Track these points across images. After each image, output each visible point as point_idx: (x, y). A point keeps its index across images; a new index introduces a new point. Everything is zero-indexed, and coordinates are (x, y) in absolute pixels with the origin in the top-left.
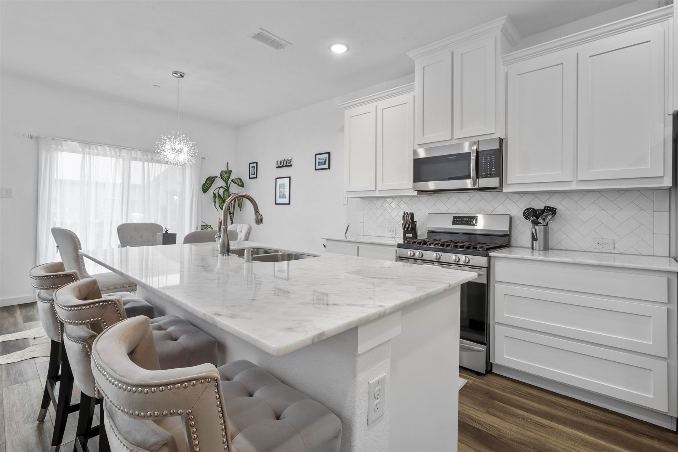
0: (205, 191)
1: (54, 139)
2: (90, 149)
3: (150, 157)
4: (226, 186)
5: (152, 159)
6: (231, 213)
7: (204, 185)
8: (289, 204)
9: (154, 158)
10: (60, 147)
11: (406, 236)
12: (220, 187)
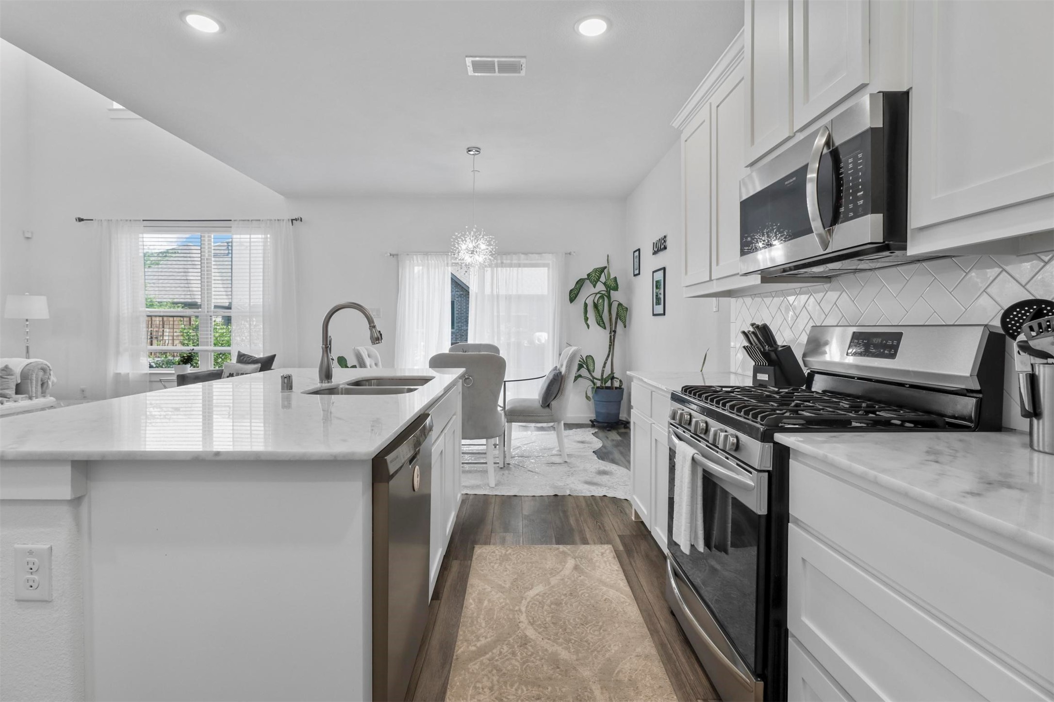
0: (572, 300)
1: (408, 254)
2: (428, 260)
3: (499, 261)
4: (605, 290)
5: (502, 263)
6: (613, 331)
7: (571, 291)
8: (664, 314)
9: (505, 262)
10: (412, 262)
11: (758, 378)
12: (597, 292)
